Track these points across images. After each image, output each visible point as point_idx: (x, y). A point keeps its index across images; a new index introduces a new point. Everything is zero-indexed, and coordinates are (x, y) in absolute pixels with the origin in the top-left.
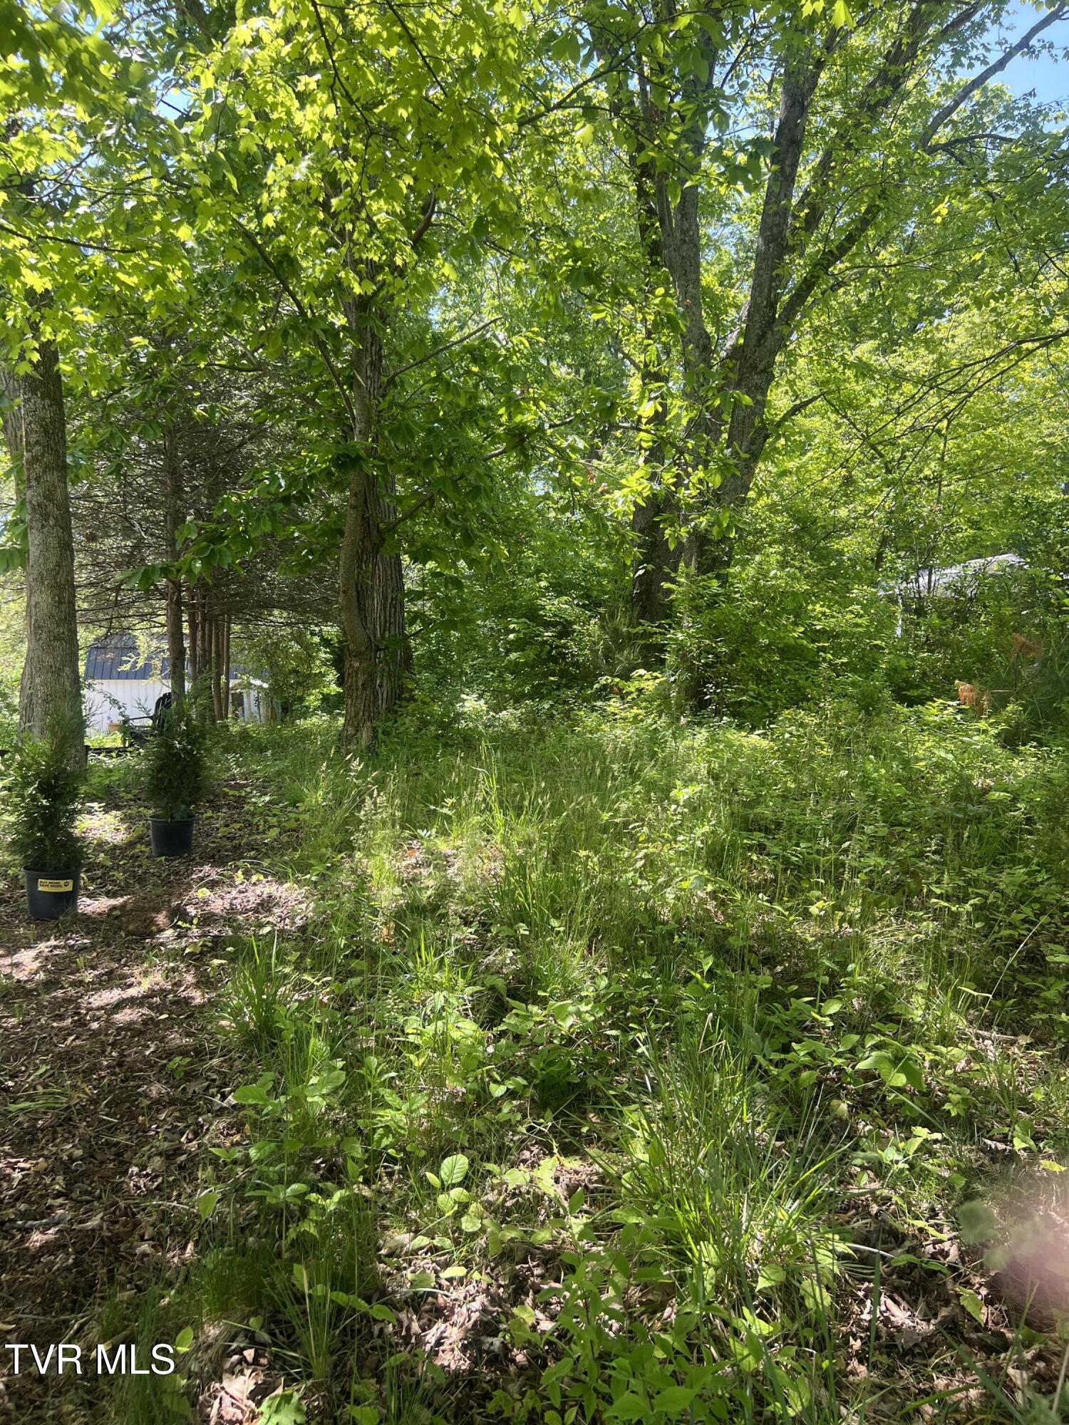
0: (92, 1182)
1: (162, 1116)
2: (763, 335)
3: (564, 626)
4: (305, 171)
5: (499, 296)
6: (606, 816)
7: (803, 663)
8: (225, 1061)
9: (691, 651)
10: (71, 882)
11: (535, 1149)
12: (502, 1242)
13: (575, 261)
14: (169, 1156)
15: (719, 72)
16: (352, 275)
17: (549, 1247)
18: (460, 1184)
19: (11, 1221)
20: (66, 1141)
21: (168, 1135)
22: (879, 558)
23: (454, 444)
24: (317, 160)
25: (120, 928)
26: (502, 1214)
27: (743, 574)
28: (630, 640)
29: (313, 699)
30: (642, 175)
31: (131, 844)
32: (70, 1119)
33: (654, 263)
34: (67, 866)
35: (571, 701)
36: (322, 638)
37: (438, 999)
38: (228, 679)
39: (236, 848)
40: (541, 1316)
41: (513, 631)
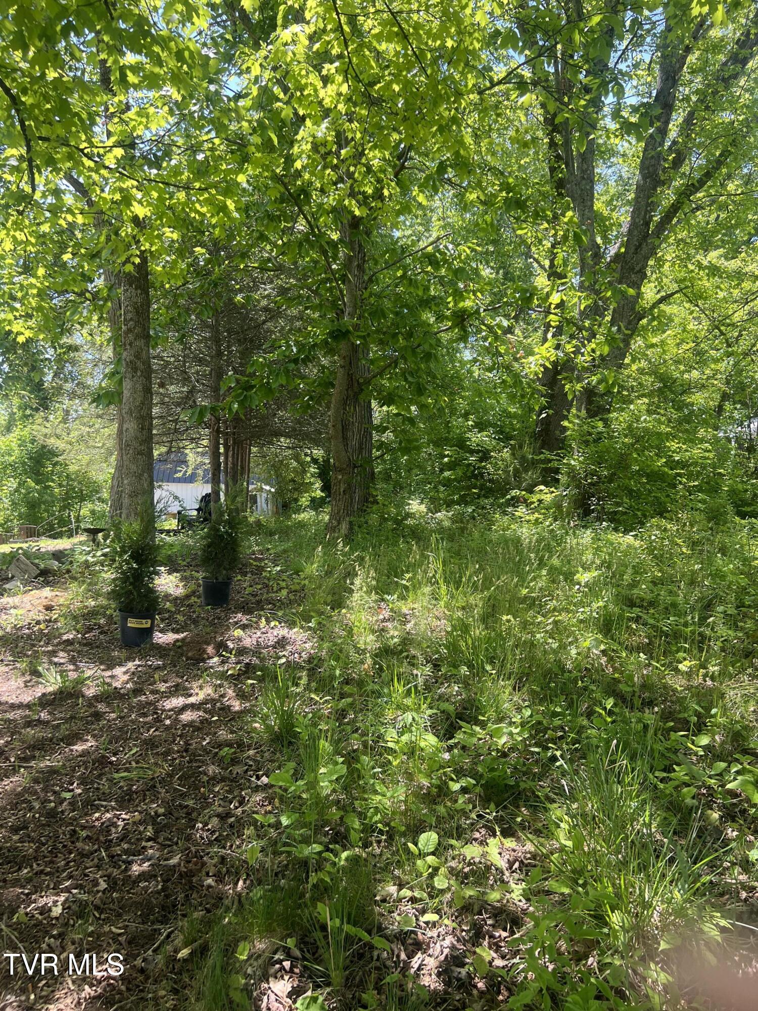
0: (171, 832)
1: (217, 789)
2: (640, 245)
3: (484, 453)
4: (324, 130)
5: (444, 219)
6: (525, 591)
7: (664, 485)
8: (257, 753)
9: (579, 474)
10: (149, 621)
11: (483, 831)
12: (464, 898)
13: (508, 193)
14: (223, 817)
15: (614, 56)
16: (354, 202)
17: (499, 905)
18: (433, 854)
19: (118, 855)
20: (152, 801)
21: (221, 802)
22: (720, 409)
23: (414, 323)
24: (333, 123)
25: (182, 655)
26: (462, 878)
27: (619, 419)
28: (533, 464)
29: (304, 501)
30: (553, 131)
31: (187, 597)
32: (155, 787)
33: (560, 194)
34: (148, 610)
35: (488, 507)
36: (313, 459)
37: (408, 717)
38: (248, 484)
39: (259, 602)
40: (495, 955)
41: (448, 456)
